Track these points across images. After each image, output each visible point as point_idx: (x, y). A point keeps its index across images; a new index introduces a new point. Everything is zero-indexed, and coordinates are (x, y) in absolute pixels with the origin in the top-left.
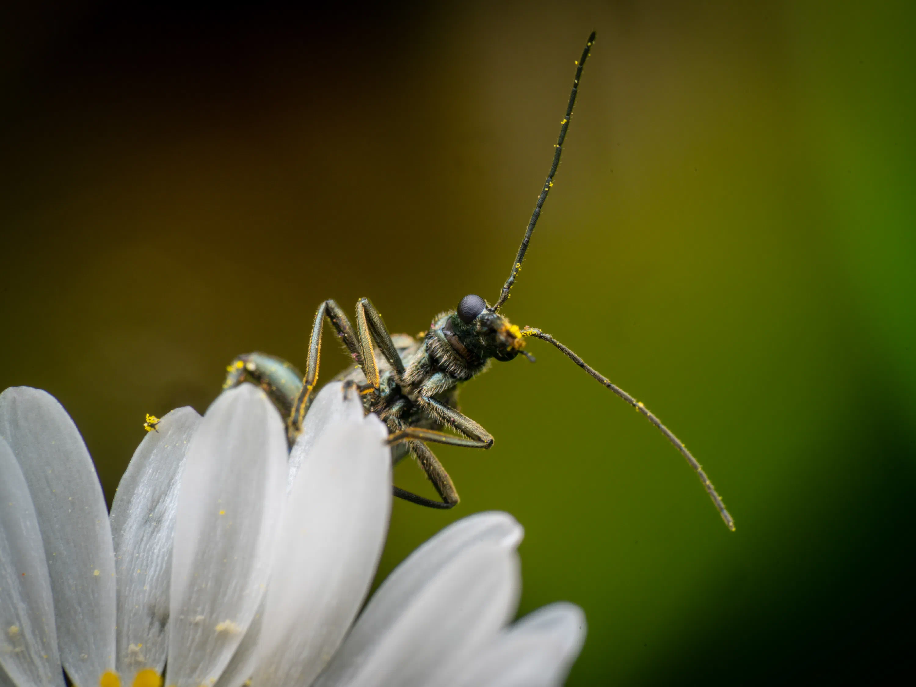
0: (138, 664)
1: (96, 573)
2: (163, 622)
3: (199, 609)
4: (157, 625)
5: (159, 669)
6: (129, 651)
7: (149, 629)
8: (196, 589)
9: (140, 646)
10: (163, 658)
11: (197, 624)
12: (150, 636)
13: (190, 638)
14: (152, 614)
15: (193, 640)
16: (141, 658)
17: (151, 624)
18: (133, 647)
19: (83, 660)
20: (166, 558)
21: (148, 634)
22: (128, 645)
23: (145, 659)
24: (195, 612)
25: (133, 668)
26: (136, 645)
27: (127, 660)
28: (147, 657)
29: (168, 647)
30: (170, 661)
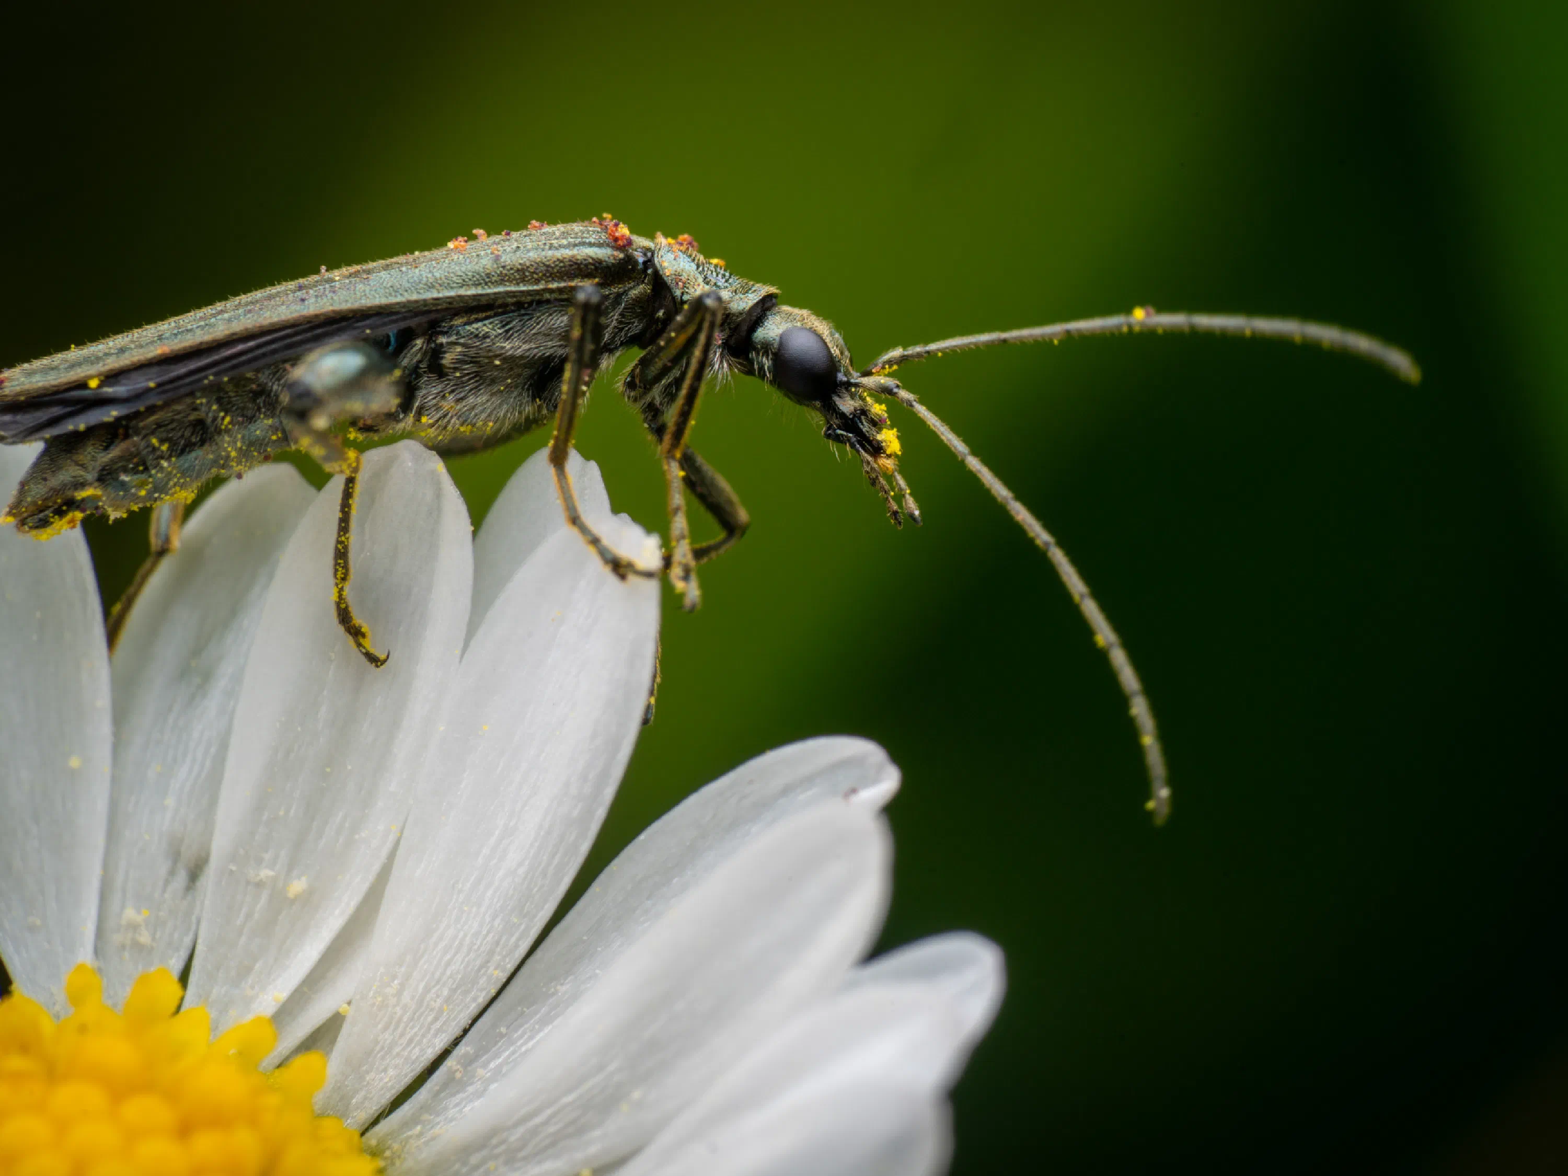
0: (137, 947)
1: (74, 762)
2: (194, 874)
3: (267, 856)
4: (182, 877)
5: (176, 964)
6: (124, 922)
7: (167, 882)
8: (265, 818)
9: (145, 913)
10: (188, 941)
11: (259, 885)
12: (167, 896)
13: (244, 910)
14: (175, 856)
15: (249, 916)
16: (144, 938)
17: (172, 873)
18: (130, 914)
19: (32, 929)
20: (213, 750)
21: (164, 891)
22: (123, 907)
23: (154, 939)
24: (259, 862)
25: (126, 955)
26: (139, 912)
27: (116, 938)
28: (158, 935)
29: (198, 922)
30: (199, 948)
